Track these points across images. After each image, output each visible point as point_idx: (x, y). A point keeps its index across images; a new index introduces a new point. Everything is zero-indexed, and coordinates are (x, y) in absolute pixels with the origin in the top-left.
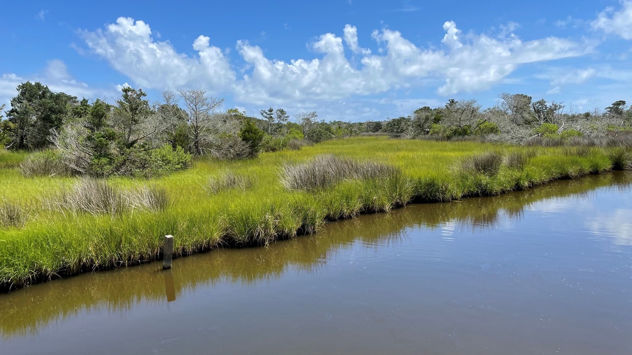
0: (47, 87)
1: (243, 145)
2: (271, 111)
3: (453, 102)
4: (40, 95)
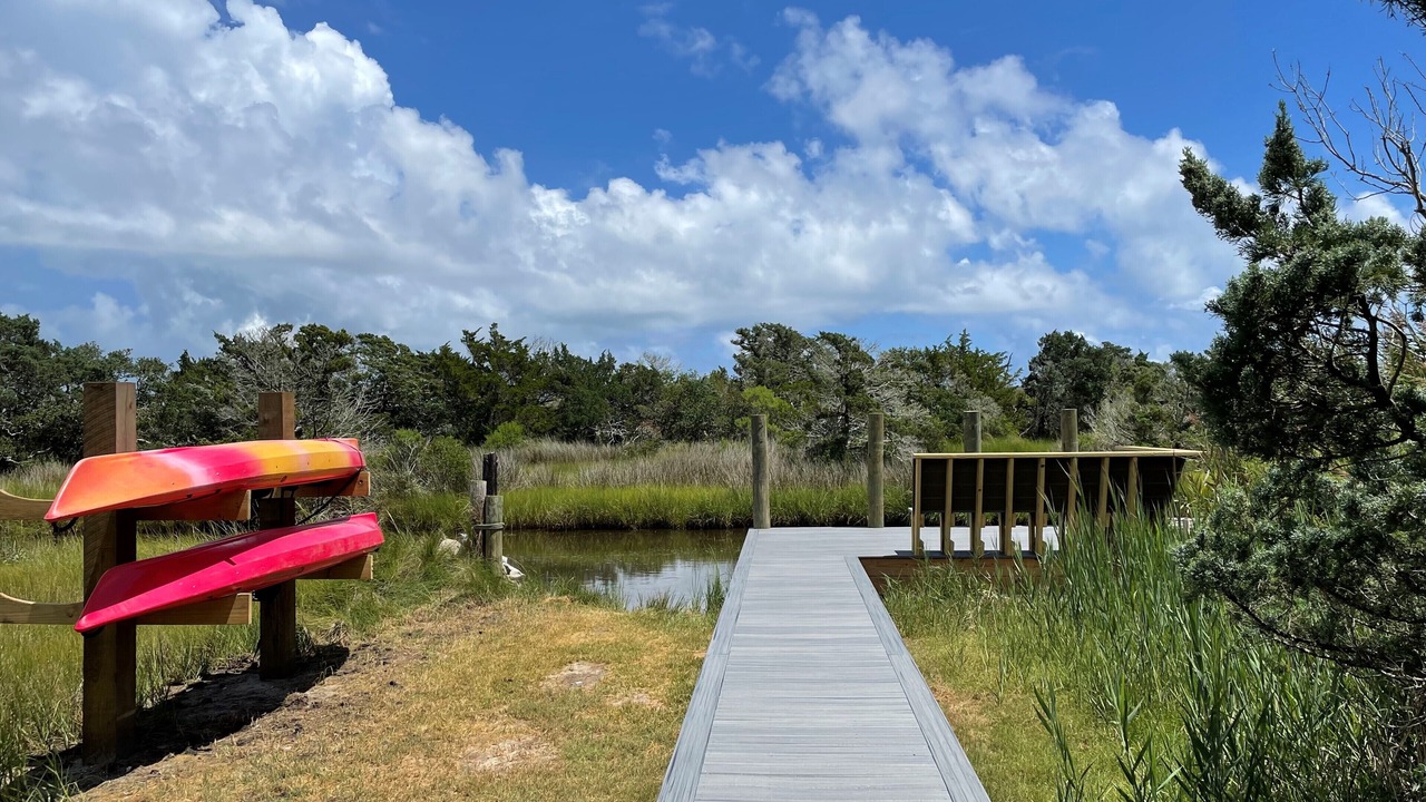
4: (1071, 352)
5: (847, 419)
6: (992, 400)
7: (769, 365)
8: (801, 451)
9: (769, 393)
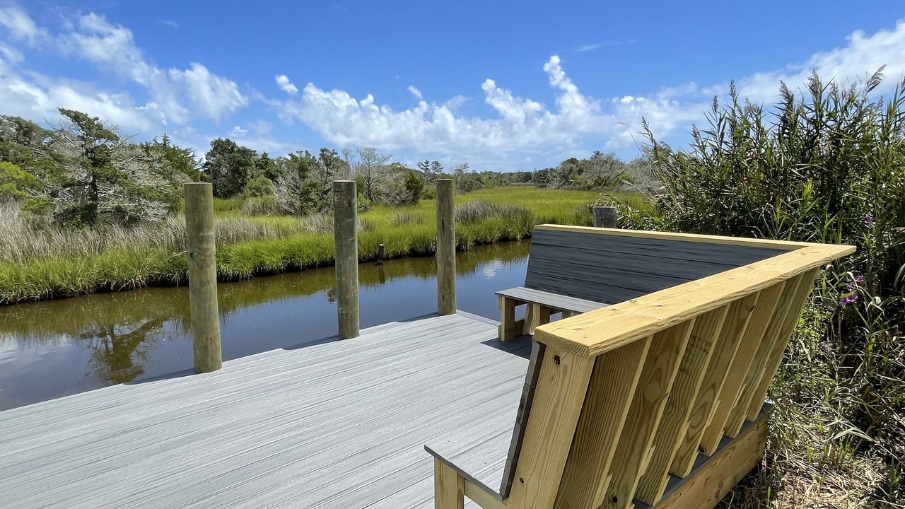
0: (235, 143)
1: (407, 193)
2: (427, 163)
3: (598, 153)
4: (229, 150)
5: (95, 188)
6: (187, 175)
7: (12, 147)
8: (49, 218)
9: (14, 167)
